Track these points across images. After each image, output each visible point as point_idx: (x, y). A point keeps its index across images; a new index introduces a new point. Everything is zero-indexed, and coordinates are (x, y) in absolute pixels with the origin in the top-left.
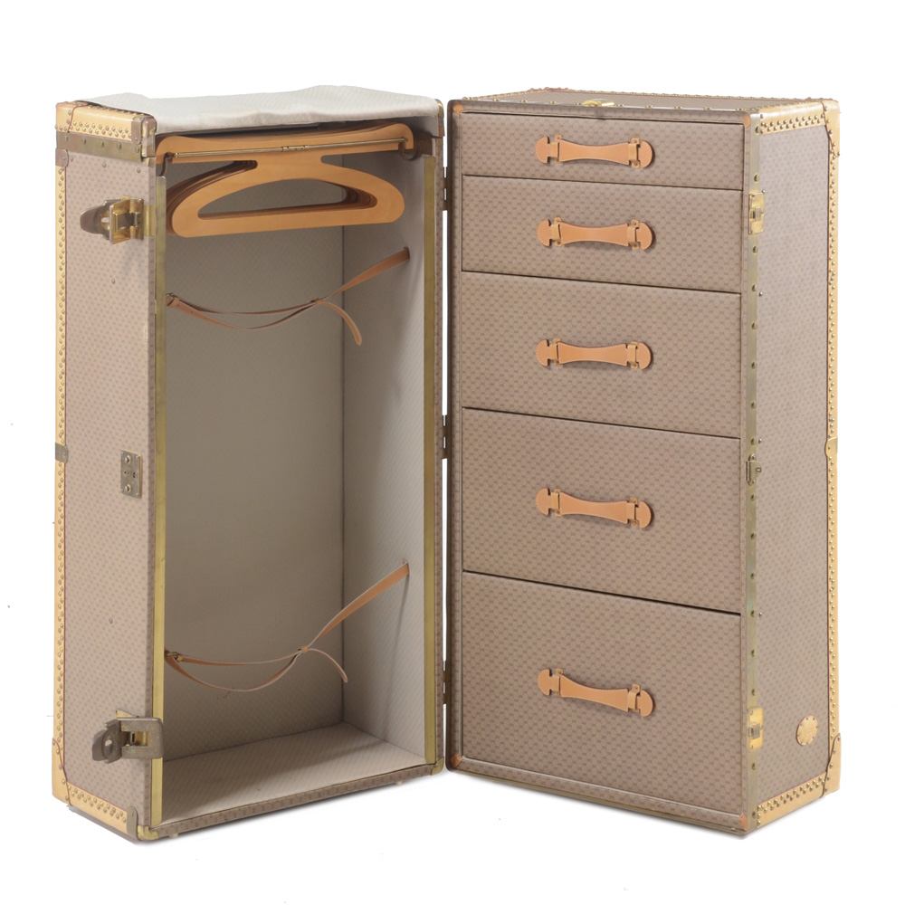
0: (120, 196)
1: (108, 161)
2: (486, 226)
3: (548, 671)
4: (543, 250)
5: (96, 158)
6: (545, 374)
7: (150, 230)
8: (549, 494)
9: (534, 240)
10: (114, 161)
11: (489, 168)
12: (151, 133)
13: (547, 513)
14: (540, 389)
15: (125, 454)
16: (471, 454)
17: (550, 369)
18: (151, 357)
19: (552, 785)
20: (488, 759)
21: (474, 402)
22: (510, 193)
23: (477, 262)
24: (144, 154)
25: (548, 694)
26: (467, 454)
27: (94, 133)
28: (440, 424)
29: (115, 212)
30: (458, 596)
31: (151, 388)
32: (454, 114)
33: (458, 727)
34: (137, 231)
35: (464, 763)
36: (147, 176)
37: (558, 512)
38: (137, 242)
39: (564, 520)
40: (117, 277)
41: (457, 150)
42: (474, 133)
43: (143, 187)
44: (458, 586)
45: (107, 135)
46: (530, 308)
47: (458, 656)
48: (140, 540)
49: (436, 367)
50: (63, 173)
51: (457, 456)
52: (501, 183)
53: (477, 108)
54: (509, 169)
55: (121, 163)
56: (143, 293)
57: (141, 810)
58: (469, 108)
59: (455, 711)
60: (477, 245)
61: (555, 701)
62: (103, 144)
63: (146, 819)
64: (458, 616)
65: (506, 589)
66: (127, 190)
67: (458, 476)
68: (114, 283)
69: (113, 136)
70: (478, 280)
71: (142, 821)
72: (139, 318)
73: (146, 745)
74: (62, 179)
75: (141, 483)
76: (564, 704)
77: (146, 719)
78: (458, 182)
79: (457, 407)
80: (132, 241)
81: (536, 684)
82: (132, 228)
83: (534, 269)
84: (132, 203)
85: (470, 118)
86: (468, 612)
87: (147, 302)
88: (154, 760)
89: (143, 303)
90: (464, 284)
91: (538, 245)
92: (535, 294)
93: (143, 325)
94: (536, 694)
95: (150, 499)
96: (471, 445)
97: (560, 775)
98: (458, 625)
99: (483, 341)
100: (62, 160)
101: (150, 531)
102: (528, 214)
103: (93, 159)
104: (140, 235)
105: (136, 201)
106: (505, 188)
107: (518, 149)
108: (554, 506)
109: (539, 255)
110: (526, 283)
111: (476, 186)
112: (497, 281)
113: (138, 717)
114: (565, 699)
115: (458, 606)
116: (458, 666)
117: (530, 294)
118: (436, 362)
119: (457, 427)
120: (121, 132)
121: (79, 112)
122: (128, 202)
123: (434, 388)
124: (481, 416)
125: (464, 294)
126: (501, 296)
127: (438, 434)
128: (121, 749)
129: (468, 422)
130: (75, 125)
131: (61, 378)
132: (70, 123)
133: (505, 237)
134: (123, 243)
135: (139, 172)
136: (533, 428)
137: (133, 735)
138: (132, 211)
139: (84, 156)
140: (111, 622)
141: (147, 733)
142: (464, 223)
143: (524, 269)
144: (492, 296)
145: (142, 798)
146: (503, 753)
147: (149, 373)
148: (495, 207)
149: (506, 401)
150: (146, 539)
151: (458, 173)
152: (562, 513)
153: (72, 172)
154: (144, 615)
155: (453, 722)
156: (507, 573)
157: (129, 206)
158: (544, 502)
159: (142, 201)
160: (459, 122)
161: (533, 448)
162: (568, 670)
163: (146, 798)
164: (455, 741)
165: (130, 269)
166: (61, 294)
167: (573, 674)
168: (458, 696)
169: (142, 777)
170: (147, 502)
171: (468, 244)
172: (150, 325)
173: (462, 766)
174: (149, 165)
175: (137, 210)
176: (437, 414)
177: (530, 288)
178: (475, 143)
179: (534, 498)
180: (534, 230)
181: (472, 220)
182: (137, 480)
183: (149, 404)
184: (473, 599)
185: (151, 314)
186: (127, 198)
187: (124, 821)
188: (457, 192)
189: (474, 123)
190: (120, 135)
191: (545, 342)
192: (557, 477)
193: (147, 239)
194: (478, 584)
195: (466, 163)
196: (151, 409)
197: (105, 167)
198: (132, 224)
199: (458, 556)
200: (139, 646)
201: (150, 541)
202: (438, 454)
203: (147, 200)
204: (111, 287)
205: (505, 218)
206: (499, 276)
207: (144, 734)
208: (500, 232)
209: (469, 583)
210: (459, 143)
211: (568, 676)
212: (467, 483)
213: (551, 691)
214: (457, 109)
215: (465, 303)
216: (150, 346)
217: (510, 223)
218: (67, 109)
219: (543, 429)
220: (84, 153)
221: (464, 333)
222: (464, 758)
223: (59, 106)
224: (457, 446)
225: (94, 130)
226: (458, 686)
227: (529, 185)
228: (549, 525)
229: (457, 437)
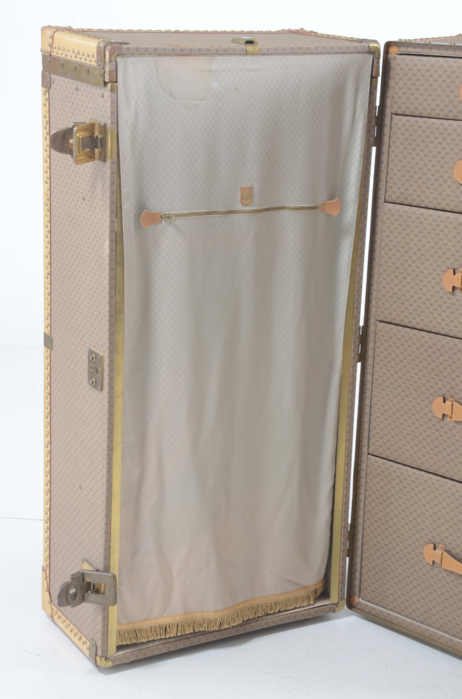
0: (87, 119)
1: (80, 84)
2: (409, 163)
3: (433, 545)
4: (457, 187)
5: (71, 81)
6: (450, 299)
7: (111, 153)
8: (444, 402)
9: (450, 177)
10: (84, 85)
11: (416, 109)
12: (112, 58)
13: (441, 417)
14: (444, 311)
15: (91, 352)
16: (381, 360)
17: (453, 295)
18: (111, 269)
19: (430, 635)
20: (380, 604)
21: (386, 317)
22: (433, 133)
23: (398, 195)
24: (107, 80)
25: (431, 563)
26: (377, 360)
27: (68, 57)
28: (358, 333)
29: (79, 135)
30: (363, 474)
31: (111, 297)
32: (389, 55)
33: (358, 575)
34: (101, 153)
35: (360, 604)
36: (109, 100)
37: (451, 418)
38: (101, 163)
39: (455, 425)
40: (87, 195)
41: (389, 90)
42: (405, 75)
43: (106, 112)
44: (364, 466)
45: (78, 59)
46: (441, 239)
47: (360, 520)
48: (101, 426)
49: (357, 285)
50: (47, 94)
51: (370, 361)
52: (425, 123)
53: (411, 50)
54: (433, 110)
55: (89, 86)
56: (105, 211)
57: (99, 644)
58: (403, 50)
59: (356, 563)
60: (399, 179)
61: (436, 570)
62: (76, 68)
63: (103, 652)
64: (362, 490)
65: (402, 474)
66: (94, 114)
67: (369, 377)
68: (84, 200)
69: (83, 61)
70: (398, 211)
71: (99, 653)
72: (102, 234)
73: (104, 593)
74: (46, 100)
75: (103, 379)
76: (444, 574)
77: (103, 574)
78: (387, 121)
79: (372, 320)
80: (97, 162)
81: (422, 553)
82: (96, 150)
83: (448, 205)
84: (96, 126)
85: (403, 60)
86: (371, 488)
87: (108, 220)
88: (110, 607)
89: (105, 221)
90: (385, 214)
91: (454, 182)
92: (447, 227)
93: (105, 240)
94: (421, 561)
95: (109, 393)
96: (382, 352)
97: (437, 629)
98: (362, 497)
99: (398, 265)
100: (47, 83)
101: (109, 420)
102: (447, 153)
103: (68, 82)
104: (103, 158)
105: (100, 125)
106: (429, 128)
107: (444, 91)
108: (448, 412)
109: (453, 192)
110: (439, 216)
111: (404, 125)
112: (414, 213)
113: (98, 570)
114: (445, 570)
115: (363, 482)
116: (360, 529)
117: (442, 226)
118: (357, 281)
119: (371, 336)
120: (89, 56)
121: (58, 35)
122: (93, 125)
123: (354, 303)
124: (392, 329)
125: (385, 223)
126: (417, 227)
127: (355, 342)
128: (84, 595)
129: (380, 334)
130: (55, 48)
131: (47, 278)
132: (51, 46)
133: (425, 174)
134: (91, 163)
135: (103, 96)
136: (435, 344)
137: (94, 584)
138: (96, 134)
139: (62, 78)
140: (81, 488)
141: (105, 585)
142: (390, 159)
143: (439, 204)
144: (409, 226)
145: (100, 635)
146: (391, 602)
147: (110, 284)
148: (418, 145)
149: (414, 318)
150: (106, 426)
151: (388, 111)
152: (454, 419)
153: (53, 93)
154: (104, 488)
155: (353, 571)
156: (403, 461)
157: (94, 129)
158: (439, 408)
159: (105, 125)
160: (393, 64)
161: (433, 361)
162: (449, 548)
163: (103, 635)
164: (354, 586)
165: (96, 188)
166: (47, 205)
167: (453, 552)
168: (359, 552)
169: (100, 618)
170: (107, 396)
171: (392, 178)
172: (111, 241)
173: (359, 606)
174: (111, 90)
175: (101, 133)
176: (355, 325)
177: (442, 221)
178: (405, 84)
179: (431, 403)
180: (451, 168)
181: (397, 156)
182: (99, 375)
183: (110, 311)
184: (375, 477)
185: (111, 232)
186: (93, 122)
187: (88, 649)
188: (386, 130)
189: (407, 65)
190: (88, 59)
191: (452, 270)
192: (452, 388)
193: (109, 161)
194: (380, 467)
195: (396, 103)
196: (111, 316)
197: (77, 90)
198: (96, 147)
199: (365, 442)
200: (100, 513)
201: (109, 429)
202: (354, 358)
203: (109, 125)
204: (82, 203)
205: (426, 156)
206: (416, 208)
207: (103, 585)
208: (421, 169)
209: (372, 464)
210: (391, 83)
211: (448, 552)
212: (376, 384)
213: (434, 561)
214: (393, 50)
215: (385, 231)
216: (111, 260)
217: (430, 161)
218: (49, 32)
219: (443, 346)
220: (62, 76)
221: (383, 257)
222: (361, 600)
223: (44, 29)
224: (370, 353)
225: (69, 54)
226: (359, 544)
227: (450, 125)
228: (442, 428)
229: (371, 345)
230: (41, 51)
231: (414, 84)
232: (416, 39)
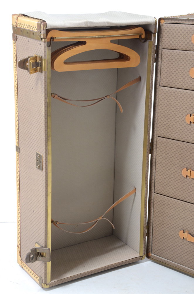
0: (34, 54)
1: (30, 39)
2: (170, 69)
3: (183, 231)
4: (191, 79)
5: (26, 38)
6: (189, 127)
7: (45, 69)
8: (187, 170)
9: (188, 75)
10: (32, 40)
11: (173, 46)
12: (44, 28)
13: (186, 177)
14: (186, 132)
15: (37, 154)
16: (159, 153)
17: (190, 125)
18: (45, 119)
19: (182, 269)
20: (160, 256)
21: (161, 135)
22: (180, 56)
23: (166, 83)
24: (42, 37)
25: (182, 239)
26: (158, 153)
27: (24, 28)
28: (149, 142)
29: (31, 61)
30: (152, 201)
31: (46, 131)
32: (161, 24)
33: (151, 244)
34: (40, 69)
35: (152, 256)
36: (43, 46)
37: (190, 177)
38: (40, 73)
39: (192, 180)
40: (34, 87)
41: (161, 39)
42: (168, 32)
43: (42, 51)
44: (152, 198)
45: (29, 29)
46: (185, 102)
47: (151, 221)
48: (42, 185)
49: (148, 122)
50: (15, 43)
51: (154, 153)
52: (177, 52)
53: (170, 21)
54: (180, 47)
55: (34, 40)
56: (43, 94)
57: (43, 278)
58: (167, 21)
59: (150, 239)
60: (166, 76)
61: (185, 241)
62: (28, 32)
63: (45, 281)
64: (152, 208)
65: (169, 201)
66: (36, 52)
67: (154, 160)
68: (33, 89)
69: (31, 29)
70: (165, 90)
71: (44, 282)
72: (41, 104)
73: (45, 257)
74: (15, 46)
75: (43, 165)
76: (188, 243)
77: (45, 248)
78: (160, 51)
79: (155, 136)
80: (38, 73)
81: (178, 234)
82: (38, 68)
83: (187, 87)
84: (38, 57)
85: (167, 25)
86: (156, 207)
87: (44, 98)
88: (48, 262)
89: (42, 98)
90: (160, 91)
91: (189, 77)
92: (187, 96)
93: (42, 106)
94: (178, 238)
95: (46, 171)
96: (160, 150)
97: (186, 266)
98: (152, 211)
99: (166, 113)
100: (15, 39)
101: (46, 183)
102: (187, 65)
103: (25, 38)
104: (41, 71)
105: (39, 57)
106: (178, 54)
107: (184, 39)
108: (189, 175)
109: (189, 81)
110: (183, 92)
111: (167, 53)
112: (173, 91)
113: (42, 247)
114: (189, 241)
115: (152, 204)
116: (151, 224)
117: (185, 96)
118: (149, 120)
119: (155, 143)
120: (34, 27)
121: (20, 18)
122: (36, 57)
123: (148, 129)
124: (163, 140)
125: (160, 95)
127: (148, 146)
128: (36, 258)
129: (159, 142)
130: (18, 24)
131: (17, 122)
132: (17, 23)
133: (177, 74)
134: (35, 74)
135: (40, 45)
136: (183, 146)
137: (41, 253)
138: (38, 61)
139: (22, 37)
140: (34, 212)
141: (45, 253)
142: (161, 68)
143: (183, 86)
144: (170, 96)
145: (43, 274)
146: (166, 255)
147: (45, 125)
148: (174, 62)
149: (173, 135)
150: (44, 185)
151: (160, 48)
152: (191, 178)
153: (18, 43)
154: (44, 212)
155: (149, 242)
156: (170, 196)
157: (37, 59)
158: (185, 173)
159: (42, 57)
160: (162, 27)
161: (182, 153)
162: (190, 232)
163: (45, 274)
164: (149, 248)
165: (38, 84)
166: (16, 91)
167: (192, 234)
168: (151, 234)
169: (44, 267)
170: (45, 172)
171: (162, 76)
172: (45, 107)
173: (152, 257)
174: (44, 42)
175: (40, 60)
176: (148, 139)
177: (185, 94)
178: (168, 36)
179: (181, 171)
180: (188, 71)
181: (165, 67)
182: (41, 164)
183: (45, 137)
184: (158, 203)
185: (45, 102)
186: (36, 56)
187: (38, 280)
188: (160, 56)
189: (168, 27)
190: (33, 28)
191: (189, 115)
192: (190, 165)
193: (43, 72)
194: (159, 198)
195: (164, 44)
196: (46, 138)
197: (29, 42)
198: (38, 66)
199: (153, 188)
200: (43, 223)
201: (46, 187)
202: (148, 153)
203: (43, 57)
204: (32, 90)
205: (177, 66)
206: (173, 89)
207: (44, 253)
208: (175, 72)
209: (156, 197)
210: (162, 36)
211: (190, 234)
212: (157, 163)
213: (183, 238)
214: (162, 21)
215: (160, 98)
216: (45, 115)
217: (179, 68)
218: (16, 17)
219: (186, 147)
220: (22, 36)
221: (159, 109)
222: (152, 254)
223: (13, 15)
224: (155, 150)
225: (25, 26)
226: (151, 231)
227: (188, 53)
228: (186, 181)
229: (155, 147)
230: (12, 25)
231: (171, 36)
232: (172, 17)
